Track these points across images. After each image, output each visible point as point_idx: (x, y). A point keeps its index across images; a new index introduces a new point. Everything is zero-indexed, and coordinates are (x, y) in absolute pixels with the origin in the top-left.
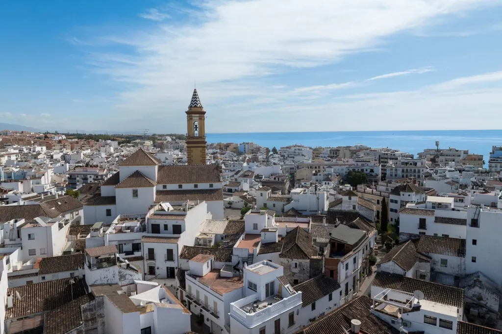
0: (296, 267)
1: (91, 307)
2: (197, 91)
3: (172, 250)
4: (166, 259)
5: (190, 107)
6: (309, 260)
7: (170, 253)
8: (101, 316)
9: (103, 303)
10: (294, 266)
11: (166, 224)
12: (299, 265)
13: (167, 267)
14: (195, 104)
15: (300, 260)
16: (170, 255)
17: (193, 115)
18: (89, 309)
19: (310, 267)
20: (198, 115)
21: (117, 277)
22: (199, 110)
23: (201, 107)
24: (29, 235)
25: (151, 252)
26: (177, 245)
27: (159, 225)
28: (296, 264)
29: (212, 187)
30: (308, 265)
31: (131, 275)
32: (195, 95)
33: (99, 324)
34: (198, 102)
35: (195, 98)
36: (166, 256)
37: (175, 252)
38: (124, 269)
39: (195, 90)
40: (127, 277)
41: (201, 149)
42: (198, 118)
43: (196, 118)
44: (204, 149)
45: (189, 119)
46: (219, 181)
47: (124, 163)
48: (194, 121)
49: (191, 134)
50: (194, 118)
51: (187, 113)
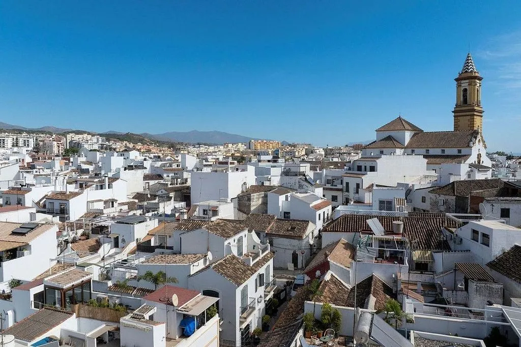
2: (470, 55)
3: (359, 184)
4: (355, 192)
5: (461, 74)
6: (455, 197)
10: (442, 204)
11: (365, 165)
12: (445, 201)
14: (467, 70)
15: (447, 197)
17: (462, 82)
19: (456, 205)
20: (467, 81)
21: (297, 185)
22: (469, 75)
23: (472, 72)
25: (347, 185)
26: (362, 180)
27: (362, 166)
29: (461, 153)
30: (454, 203)
31: (307, 187)
35: (468, 63)
36: (356, 190)
37: (360, 187)
38: (303, 180)
41: (469, 118)
42: (467, 84)
43: (465, 84)
44: (472, 117)
45: (459, 86)
46: (468, 146)
47: (380, 130)
48: (462, 89)
49: (459, 102)
50: (463, 85)
51: (457, 80)
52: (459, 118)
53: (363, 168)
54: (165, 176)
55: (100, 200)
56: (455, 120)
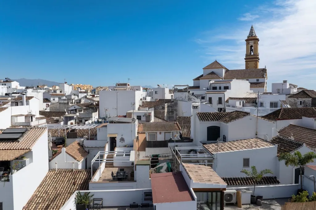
0: (301, 104)
1: (172, 105)
2: (253, 27)
3: (221, 98)
4: (218, 103)
5: (248, 37)
6: (311, 99)
7: (220, 99)
8: (176, 110)
9: (177, 104)
10: (299, 104)
11: (220, 86)
12: (303, 103)
13: (218, 108)
14: (252, 35)
15: (304, 99)
16: (220, 101)
17: (250, 41)
18: (171, 106)
19: (312, 104)
20: (253, 41)
21: (187, 99)
22: (254, 38)
23: (255, 36)
24: (156, 92)
25: (210, 99)
26: (224, 95)
27: (217, 87)
28: (301, 102)
29: (258, 81)
30: (311, 103)
31: (194, 99)
32: (252, 29)
33: (175, 114)
34: (254, 33)
35: (252, 31)
36: (218, 102)
37: (223, 99)
38: (191, 95)
39: (252, 26)
40: (192, 99)
41: (254, 62)
42: (253, 43)
43: (252, 43)
44: (256, 62)
45: (248, 44)
46: (263, 77)
47: (206, 68)
48: (250, 45)
49: (248, 54)
50: (250, 43)
51: (246, 40)
52: (248, 62)
53: (218, 88)
54: (52, 99)
55: (22, 115)
56: (246, 63)
